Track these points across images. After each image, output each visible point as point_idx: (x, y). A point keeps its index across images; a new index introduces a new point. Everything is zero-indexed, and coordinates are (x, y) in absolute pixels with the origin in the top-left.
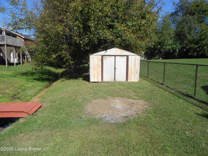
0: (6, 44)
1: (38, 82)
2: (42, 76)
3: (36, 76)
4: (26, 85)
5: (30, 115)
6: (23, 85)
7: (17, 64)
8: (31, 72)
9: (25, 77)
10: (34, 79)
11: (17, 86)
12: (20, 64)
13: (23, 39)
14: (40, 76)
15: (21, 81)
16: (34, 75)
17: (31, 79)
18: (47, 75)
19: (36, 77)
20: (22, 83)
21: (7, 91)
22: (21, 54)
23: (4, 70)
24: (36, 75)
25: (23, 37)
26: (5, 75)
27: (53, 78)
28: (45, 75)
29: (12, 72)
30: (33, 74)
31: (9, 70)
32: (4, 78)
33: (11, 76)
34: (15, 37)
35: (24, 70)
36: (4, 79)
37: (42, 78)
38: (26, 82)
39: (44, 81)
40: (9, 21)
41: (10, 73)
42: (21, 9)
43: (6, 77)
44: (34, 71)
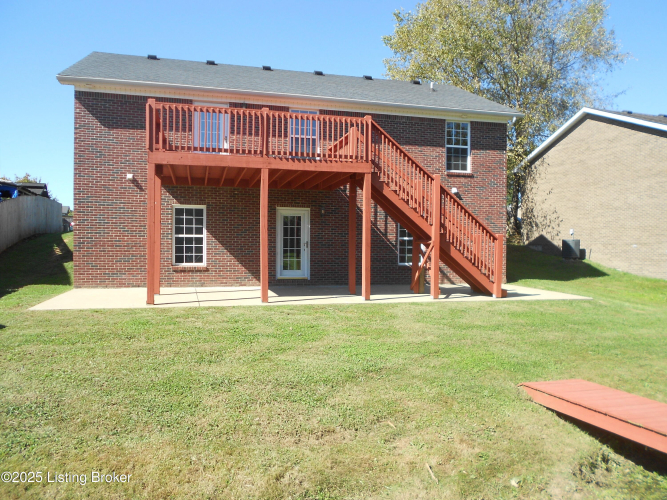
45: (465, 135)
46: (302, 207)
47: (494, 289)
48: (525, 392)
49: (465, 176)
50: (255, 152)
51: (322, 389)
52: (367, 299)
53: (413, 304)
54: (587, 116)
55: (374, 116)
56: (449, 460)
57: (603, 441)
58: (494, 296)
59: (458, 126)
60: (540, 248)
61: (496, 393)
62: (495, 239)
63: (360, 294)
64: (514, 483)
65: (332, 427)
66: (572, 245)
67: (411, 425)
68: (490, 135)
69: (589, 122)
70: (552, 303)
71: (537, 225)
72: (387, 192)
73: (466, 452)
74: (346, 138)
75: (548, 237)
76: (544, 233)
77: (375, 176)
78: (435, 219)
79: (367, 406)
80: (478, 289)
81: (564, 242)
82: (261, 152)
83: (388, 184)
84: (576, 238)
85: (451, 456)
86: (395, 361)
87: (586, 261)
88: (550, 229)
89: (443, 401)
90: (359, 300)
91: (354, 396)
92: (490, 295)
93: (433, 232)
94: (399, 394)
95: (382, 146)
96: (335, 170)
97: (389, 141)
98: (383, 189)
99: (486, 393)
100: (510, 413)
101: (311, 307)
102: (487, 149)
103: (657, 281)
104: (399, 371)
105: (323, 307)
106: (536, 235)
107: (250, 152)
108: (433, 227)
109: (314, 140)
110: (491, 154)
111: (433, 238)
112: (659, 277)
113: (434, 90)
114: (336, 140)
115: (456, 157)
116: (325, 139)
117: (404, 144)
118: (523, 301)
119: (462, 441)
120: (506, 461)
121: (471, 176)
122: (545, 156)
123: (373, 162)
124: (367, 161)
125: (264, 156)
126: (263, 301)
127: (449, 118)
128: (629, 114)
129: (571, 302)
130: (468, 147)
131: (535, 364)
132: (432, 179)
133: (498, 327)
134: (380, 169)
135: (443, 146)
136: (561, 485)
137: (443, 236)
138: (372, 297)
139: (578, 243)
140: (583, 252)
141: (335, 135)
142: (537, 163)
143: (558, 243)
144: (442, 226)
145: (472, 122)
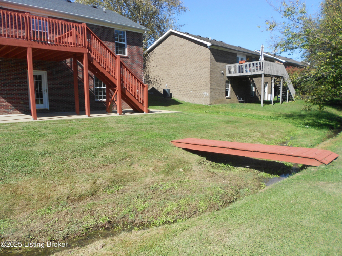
0: (264, 74)
1: (313, 129)
2: (317, 121)
3: (308, 120)
4: (295, 132)
5: (324, 165)
6: (291, 131)
7: (275, 102)
8: (298, 114)
9: (291, 120)
10: (306, 124)
11: (282, 131)
12: (279, 102)
13: (283, 63)
14: (313, 120)
15: (287, 126)
16: (304, 118)
17: (300, 124)
18: (325, 119)
19: (308, 122)
20: (289, 129)
21: (272, 136)
22: (281, 87)
23: (260, 110)
24: (308, 118)
25: (284, 61)
26: (264, 117)
27: (337, 124)
28: (323, 120)
29: (270, 113)
30: (302, 116)
31: (267, 111)
32: (263, 119)
33: (271, 118)
34: (274, 62)
35: (287, 111)
36: (263, 121)
37: (318, 123)
38: (294, 127)
39: (322, 128)
40: (279, 41)
41: (269, 114)
42: (298, 19)
43: (265, 118)
44: (303, 113)
45: (124, 37)
46: (42, 70)
47: (145, 109)
48: (173, 144)
49: (125, 57)
50: (23, 38)
51: (94, 151)
52: (89, 116)
53: (112, 117)
54: (171, 33)
55: (87, 24)
56: (156, 168)
57: (202, 156)
58: (145, 112)
59: (120, 33)
60: (153, 93)
61: (163, 146)
62: (144, 87)
63: (85, 114)
64: (181, 170)
65: (106, 164)
66: (167, 91)
67: (137, 159)
68: (136, 39)
69: (172, 36)
70: (168, 114)
71: (151, 82)
72: (95, 63)
73: (161, 165)
74: (71, 33)
75: (156, 88)
76: (154, 86)
77: (89, 55)
78: (118, 77)
79: (116, 155)
80: (137, 110)
81: (164, 90)
82: (27, 38)
83: (95, 59)
84: (169, 88)
85: (156, 167)
86: (119, 138)
87: (172, 98)
88: (157, 84)
89: (146, 150)
90: (85, 116)
91: (109, 152)
92: (143, 112)
93: (118, 83)
94: (127, 150)
95: (92, 41)
96: (68, 50)
97: (95, 37)
98: (93, 62)
99: (160, 145)
100: (171, 151)
101: (64, 121)
102: (134, 45)
103: (200, 105)
104: (123, 142)
105: (70, 120)
106: (151, 87)
107: (20, 37)
108: (118, 81)
109: (47, 33)
110: (136, 48)
111: (118, 86)
112: (200, 104)
113: (105, 12)
114: (62, 34)
115: (120, 48)
116: (53, 33)
117: (104, 41)
118: (157, 114)
119: (158, 162)
120: (176, 165)
121: (127, 58)
122: (154, 50)
123: (88, 48)
124: (85, 46)
125: (29, 40)
126: (34, 119)
127: (116, 28)
128: (188, 34)
129: (175, 113)
130: (126, 43)
131: (173, 135)
132: (116, 58)
133: (152, 124)
134: (91, 51)
135: (114, 42)
136: (196, 168)
137: (122, 85)
138: (91, 115)
139: (169, 90)
140: (171, 94)
141: (62, 32)
142: (151, 53)
143: (161, 90)
144: (122, 80)
145: (127, 31)
